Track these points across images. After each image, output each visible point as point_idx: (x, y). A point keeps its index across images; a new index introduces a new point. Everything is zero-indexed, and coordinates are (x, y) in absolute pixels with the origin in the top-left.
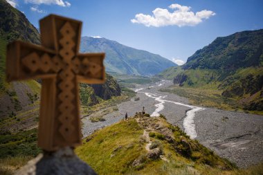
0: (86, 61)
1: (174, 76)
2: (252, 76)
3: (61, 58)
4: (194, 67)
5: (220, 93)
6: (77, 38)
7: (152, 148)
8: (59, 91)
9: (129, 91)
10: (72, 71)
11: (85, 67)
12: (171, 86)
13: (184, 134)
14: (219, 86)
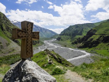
0: (34, 34)
1: (57, 37)
2: (80, 38)
3: (28, 33)
4: (63, 35)
5: (71, 43)
6: (32, 28)
7: (50, 61)
8: (27, 42)
9: (42, 42)
10: (31, 36)
11: (34, 35)
12: (56, 41)
13: (60, 56)
14: (71, 41)
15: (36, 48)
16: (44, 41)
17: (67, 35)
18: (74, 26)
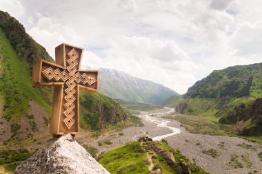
0: (84, 75)
1: (177, 104)
3: (68, 72)
4: (194, 96)
5: (219, 119)
7: (154, 169)
9: (134, 117)
10: (75, 81)
12: (173, 114)
13: (183, 157)
14: (216, 114)
15: (118, 133)
16: (139, 114)
17: (207, 97)
18: (225, 70)
